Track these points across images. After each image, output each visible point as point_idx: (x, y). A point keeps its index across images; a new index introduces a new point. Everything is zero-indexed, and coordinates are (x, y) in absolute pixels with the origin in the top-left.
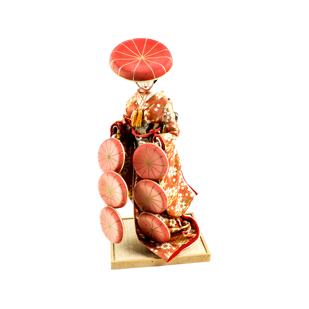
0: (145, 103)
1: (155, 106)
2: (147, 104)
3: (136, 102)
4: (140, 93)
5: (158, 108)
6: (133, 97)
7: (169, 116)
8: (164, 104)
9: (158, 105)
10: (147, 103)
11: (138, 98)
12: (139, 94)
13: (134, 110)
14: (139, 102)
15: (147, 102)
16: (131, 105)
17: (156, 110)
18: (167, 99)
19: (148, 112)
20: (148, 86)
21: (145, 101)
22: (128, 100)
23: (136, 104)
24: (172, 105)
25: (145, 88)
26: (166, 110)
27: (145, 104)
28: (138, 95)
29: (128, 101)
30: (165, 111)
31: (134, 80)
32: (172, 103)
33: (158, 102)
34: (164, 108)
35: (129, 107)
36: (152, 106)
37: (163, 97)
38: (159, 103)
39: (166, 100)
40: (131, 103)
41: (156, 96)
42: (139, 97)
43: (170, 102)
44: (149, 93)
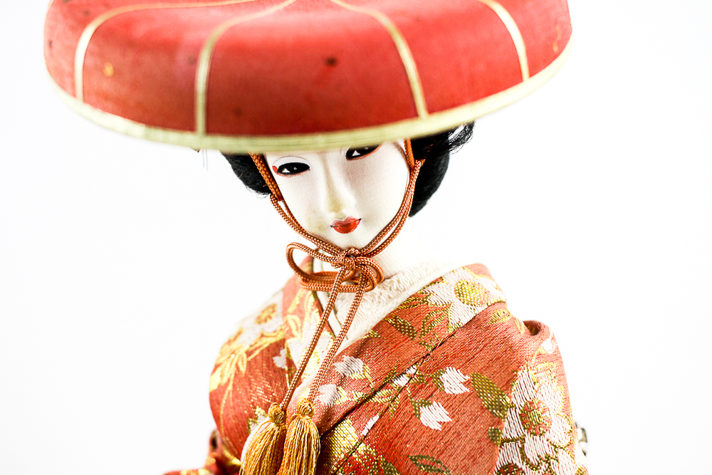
0: (346, 358)
1: (427, 388)
2: (359, 369)
3: (283, 352)
4: (309, 278)
5: (451, 403)
6: (265, 314)
7: (544, 466)
8: (496, 367)
9: (453, 380)
10: (359, 364)
11: (292, 319)
12: (304, 295)
13: (260, 411)
14: (297, 349)
15: (359, 350)
16: (243, 369)
17: (433, 416)
18: (524, 329)
19: (365, 432)
20: (368, 220)
21: (345, 344)
22: (234, 332)
23: (280, 362)
24: (560, 377)
25: (340, 240)
26: (517, 419)
27: (340, 367)
28: (297, 301)
29: (229, 342)
30: (511, 426)
31: (211, 130)
32: (556, 357)
33: (449, 350)
34: (501, 408)
35: (230, 388)
36: (402, 381)
37: (485, 313)
38: (461, 359)
39: (516, 339)
40: (249, 353)
41: (432, 300)
42: (300, 312)
43: (546, 347)
44: (373, 275)
